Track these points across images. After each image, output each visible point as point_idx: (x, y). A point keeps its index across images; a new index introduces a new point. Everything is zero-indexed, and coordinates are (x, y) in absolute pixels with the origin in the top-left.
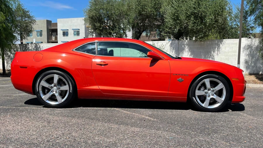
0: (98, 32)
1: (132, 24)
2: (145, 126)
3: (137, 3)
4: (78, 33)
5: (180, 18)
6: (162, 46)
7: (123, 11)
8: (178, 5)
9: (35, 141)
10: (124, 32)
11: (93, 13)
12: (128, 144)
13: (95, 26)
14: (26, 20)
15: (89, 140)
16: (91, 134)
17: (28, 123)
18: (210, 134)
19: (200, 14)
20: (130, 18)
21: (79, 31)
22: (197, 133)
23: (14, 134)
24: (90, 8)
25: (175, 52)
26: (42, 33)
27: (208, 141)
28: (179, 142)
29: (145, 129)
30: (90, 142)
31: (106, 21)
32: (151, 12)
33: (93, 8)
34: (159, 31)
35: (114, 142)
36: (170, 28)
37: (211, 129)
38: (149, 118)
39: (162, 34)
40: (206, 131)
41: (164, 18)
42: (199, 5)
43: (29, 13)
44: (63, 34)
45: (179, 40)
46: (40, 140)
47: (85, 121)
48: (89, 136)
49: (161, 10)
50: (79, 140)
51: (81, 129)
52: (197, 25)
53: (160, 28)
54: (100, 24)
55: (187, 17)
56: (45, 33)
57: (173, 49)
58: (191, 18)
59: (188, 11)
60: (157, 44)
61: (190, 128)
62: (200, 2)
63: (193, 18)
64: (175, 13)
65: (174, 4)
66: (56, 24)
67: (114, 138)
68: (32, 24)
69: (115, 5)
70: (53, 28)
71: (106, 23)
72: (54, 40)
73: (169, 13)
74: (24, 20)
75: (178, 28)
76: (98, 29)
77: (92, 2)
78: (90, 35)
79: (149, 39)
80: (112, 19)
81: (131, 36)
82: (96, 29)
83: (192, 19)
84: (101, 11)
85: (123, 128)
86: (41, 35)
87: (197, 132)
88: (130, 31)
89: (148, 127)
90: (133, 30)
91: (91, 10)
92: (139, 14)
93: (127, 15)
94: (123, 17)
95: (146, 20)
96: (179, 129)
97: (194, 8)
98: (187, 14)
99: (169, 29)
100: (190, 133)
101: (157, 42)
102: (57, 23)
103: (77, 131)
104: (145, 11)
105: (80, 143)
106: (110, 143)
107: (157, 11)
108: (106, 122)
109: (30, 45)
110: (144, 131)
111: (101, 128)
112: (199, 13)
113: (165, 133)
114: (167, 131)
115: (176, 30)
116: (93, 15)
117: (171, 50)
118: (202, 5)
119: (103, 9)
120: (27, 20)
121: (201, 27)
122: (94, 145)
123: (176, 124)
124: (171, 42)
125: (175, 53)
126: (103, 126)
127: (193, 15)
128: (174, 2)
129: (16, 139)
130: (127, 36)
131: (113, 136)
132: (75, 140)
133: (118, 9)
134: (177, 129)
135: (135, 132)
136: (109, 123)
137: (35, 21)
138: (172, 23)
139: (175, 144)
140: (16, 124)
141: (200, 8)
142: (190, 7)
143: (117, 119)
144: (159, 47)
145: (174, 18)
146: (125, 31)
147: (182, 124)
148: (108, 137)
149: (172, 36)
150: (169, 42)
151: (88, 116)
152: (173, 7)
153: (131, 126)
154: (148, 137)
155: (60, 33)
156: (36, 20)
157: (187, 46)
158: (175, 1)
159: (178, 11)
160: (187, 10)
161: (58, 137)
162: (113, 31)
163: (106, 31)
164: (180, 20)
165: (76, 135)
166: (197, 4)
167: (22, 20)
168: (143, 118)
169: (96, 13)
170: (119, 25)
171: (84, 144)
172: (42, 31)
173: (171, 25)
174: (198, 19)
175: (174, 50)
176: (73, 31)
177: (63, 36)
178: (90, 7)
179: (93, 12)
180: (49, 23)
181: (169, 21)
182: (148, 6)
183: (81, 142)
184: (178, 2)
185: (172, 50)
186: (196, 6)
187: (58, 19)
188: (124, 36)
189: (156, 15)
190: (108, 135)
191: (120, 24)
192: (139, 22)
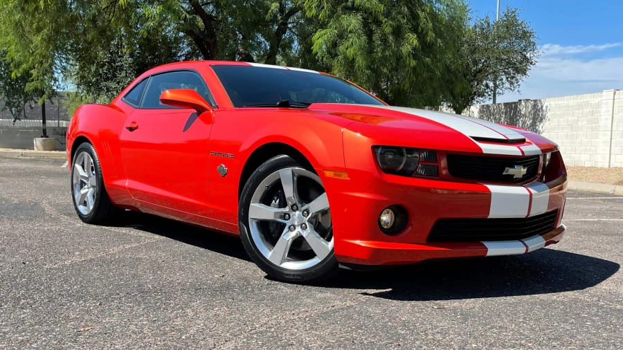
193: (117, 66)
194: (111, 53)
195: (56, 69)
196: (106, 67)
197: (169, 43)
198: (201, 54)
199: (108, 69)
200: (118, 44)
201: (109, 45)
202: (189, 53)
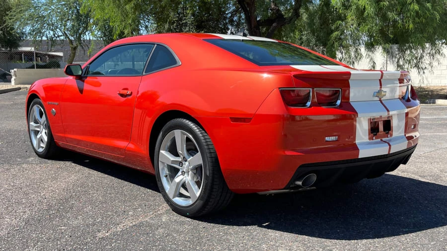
193: (183, 23)
194: (179, 14)
195: (141, 27)
196: (175, 24)
197: (220, 4)
198: (243, 11)
199: (177, 26)
200: (183, 7)
201: (177, 8)
202: (234, 11)
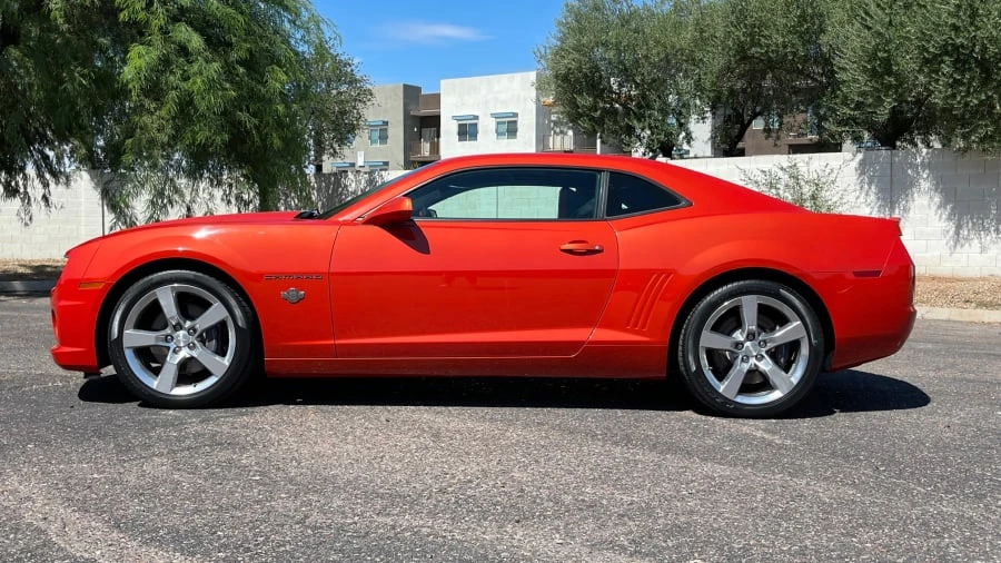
0: (584, 128)
1: (712, 95)
2: (749, 460)
3: (733, 18)
4: (510, 128)
5: (895, 68)
6: (828, 171)
7: (678, 47)
8: (888, 19)
9: (405, 490)
10: (681, 125)
11: (569, 62)
12: (691, 512)
13: (574, 105)
14: (340, 93)
15: (565, 493)
16: (570, 478)
17: (373, 436)
18: (985, 496)
19: (977, 50)
20: (705, 74)
21: (515, 122)
22: (936, 489)
23: (340, 466)
24: (559, 43)
25: (876, 194)
26: (386, 130)
27: (972, 517)
28: (864, 515)
29: (749, 470)
30: (568, 499)
31: (615, 87)
32: (785, 47)
33: (571, 42)
34: (817, 114)
35: (643, 505)
36: (859, 106)
37: (991, 480)
38: (766, 436)
39: (826, 125)
40: (971, 486)
41: (835, 68)
42: (974, 14)
43: (353, 67)
44: (459, 134)
45: (894, 147)
46: (417, 485)
47: (547, 437)
48: (563, 482)
49: (824, 39)
50: (534, 493)
51: (536, 461)
52: (968, 91)
53: (819, 106)
54: (595, 97)
55: (926, 61)
56: (397, 132)
57: (870, 184)
58: (943, 65)
59: (929, 42)
60: (808, 163)
61: (912, 474)
62: (977, 4)
63: (948, 66)
64: (876, 49)
65: (871, 17)
66: (436, 98)
67: (646, 493)
68: (360, 105)
69: (647, 30)
70: (424, 112)
71: (616, 94)
72: (427, 154)
73: (854, 50)
74: (334, 92)
75: (889, 103)
76: (588, 116)
77: (568, 23)
78: (555, 132)
79: (776, 145)
80: (638, 79)
81: (709, 135)
82: (581, 115)
83: (946, 69)
84: (599, 52)
85: (673, 463)
86: (384, 138)
87: (936, 486)
88: (703, 118)
89: (760, 465)
90: (714, 114)
91: (562, 49)
92: (738, 57)
93: (692, 60)
94: (679, 70)
95: (765, 79)
96: (872, 477)
97: (955, 28)
98: (927, 50)
99: (854, 110)
100: (908, 491)
101: (805, 156)
102: (439, 95)
103: (526, 466)
104: (761, 46)
105: (538, 501)
106: (631, 507)
107: (808, 41)
108: (616, 444)
109: (351, 176)
110: (745, 476)
111: (603, 461)
112: (974, 45)
113: (820, 487)
114: (826, 479)
115: (883, 114)
116: (570, 69)
117: (862, 188)
118: (986, 16)
119: (605, 44)
120: (344, 92)
121: (983, 97)
122: (580, 509)
123: (860, 460)
124: (860, 156)
125: (878, 199)
126: (608, 454)
127: (951, 56)
128: (873, 8)
129: (349, 482)
130: (694, 135)
131: (640, 487)
132: (522, 490)
133: (658, 42)
134: (863, 474)
135: (714, 479)
136: (626, 445)
137: (371, 94)
138: (866, 84)
139: (850, 522)
140: (338, 437)
141: (978, 28)
142: (939, 25)
143: (652, 433)
144: (816, 176)
145: (874, 69)
146: (683, 121)
147: (883, 461)
148: (625, 489)
149: (866, 135)
150: (854, 156)
151: (558, 422)
152: (869, 28)
153: (702, 460)
154: (759, 497)
155: (448, 127)
156: (373, 91)
157: (927, 171)
158: (878, 6)
159: (889, 42)
160: (923, 36)
161: (470, 481)
162: (639, 120)
163: (616, 122)
164: (897, 75)
165: (525, 477)
166: (965, 14)
167: (328, 92)
168: (746, 434)
169: (579, 61)
170: (662, 98)
171: (551, 504)
172: (386, 123)
173: (863, 94)
174: (970, 69)
175: (873, 187)
176: (492, 123)
177: (460, 140)
178: (560, 39)
179: (571, 56)
180: (411, 93)
181: (855, 81)
182: (775, 25)
183: (542, 499)
184: (891, 7)
185: (866, 186)
186: (963, 21)
187: (442, 82)
188: (681, 136)
189: (806, 59)
190: (624, 482)
191: (668, 95)
192: (739, 85)
